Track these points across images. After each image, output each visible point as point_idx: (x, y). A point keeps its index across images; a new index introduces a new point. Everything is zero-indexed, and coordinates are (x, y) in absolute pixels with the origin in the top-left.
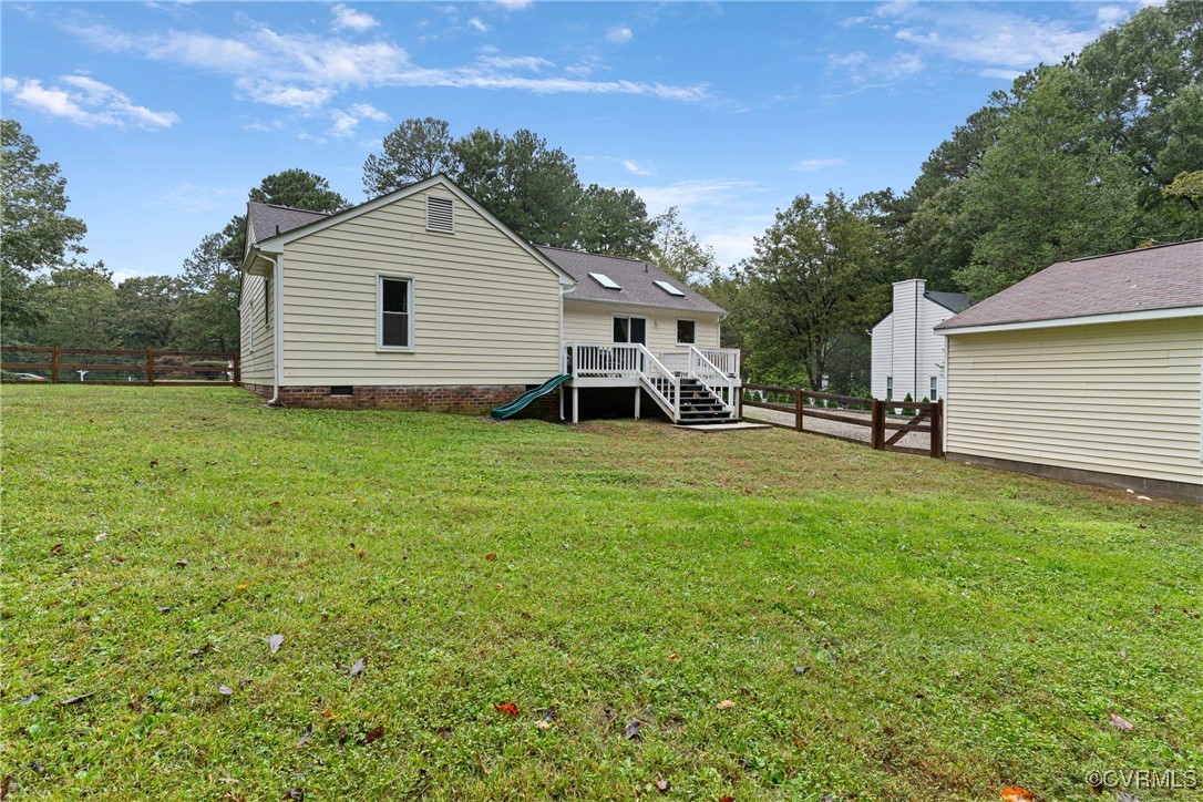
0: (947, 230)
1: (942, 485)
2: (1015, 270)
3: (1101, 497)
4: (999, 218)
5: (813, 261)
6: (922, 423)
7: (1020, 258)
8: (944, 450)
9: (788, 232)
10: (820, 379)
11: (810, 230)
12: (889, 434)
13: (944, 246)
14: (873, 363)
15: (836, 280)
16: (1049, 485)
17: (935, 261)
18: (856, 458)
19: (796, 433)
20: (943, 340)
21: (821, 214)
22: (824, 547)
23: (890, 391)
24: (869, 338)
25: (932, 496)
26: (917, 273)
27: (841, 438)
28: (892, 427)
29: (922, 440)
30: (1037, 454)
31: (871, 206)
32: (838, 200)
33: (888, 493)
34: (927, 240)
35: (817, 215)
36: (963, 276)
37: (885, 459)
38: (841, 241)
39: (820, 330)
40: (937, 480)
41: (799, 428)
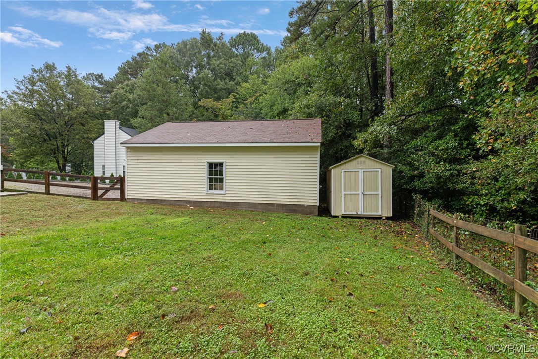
0: (129, 100)
1: (124, 213)
2: (154, 122)
3: (180, 209)
4: (148, 100)
5: (59, 101)
6: (116, 187)
7: (156, 118)
8: (126, 198)
9: (40, 81)
10: (64, 166)
11: (56, 83)
12: (100, 192)
13: (128, 107)
14: (95, 159)
15: (73, 114)
16: (164, 207)
17: (124, 113)
18: (82, 206)
19: (45, 196)
20: (125, 149)
21: (63, 76)
22: (54, 256)
23: (104, 172)
24: (93, 146)
25: (118, 219)
26: (116, 117)
27: (74, 197)
28: (102, 189)
29: (116, 194)
30: (161, 196)
31: (93, 79)
32: (73, 72)
33: (97, 221)
34: (120, 103)
35: (60, 76)
36: (136, 121)
37: (98, 204)
38: (76, 93)
39: (64, 139)
40: (122, 211)
41: (48, 192)
